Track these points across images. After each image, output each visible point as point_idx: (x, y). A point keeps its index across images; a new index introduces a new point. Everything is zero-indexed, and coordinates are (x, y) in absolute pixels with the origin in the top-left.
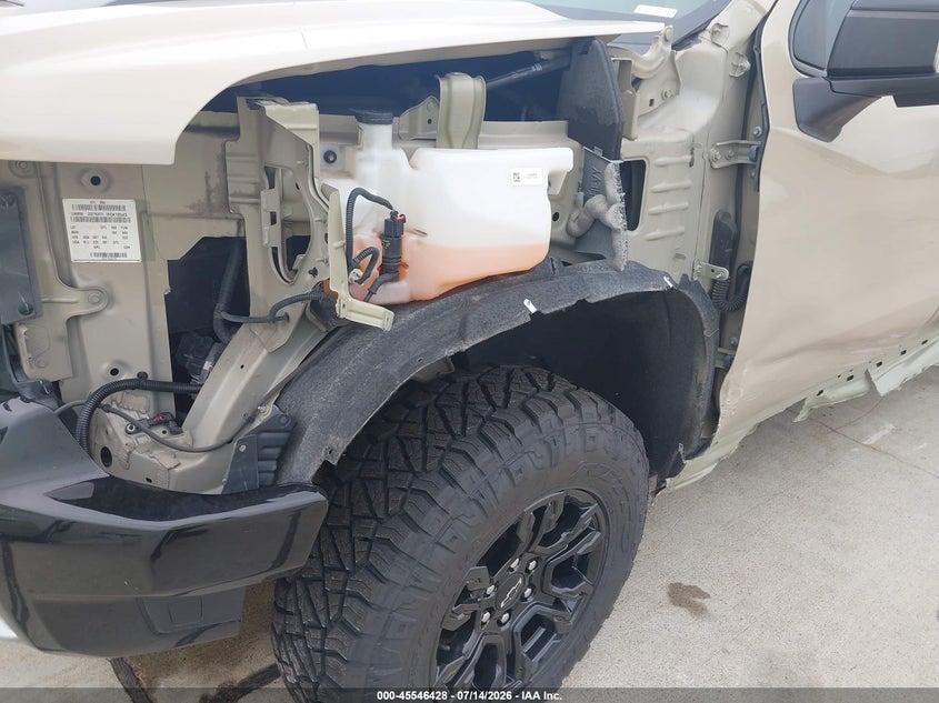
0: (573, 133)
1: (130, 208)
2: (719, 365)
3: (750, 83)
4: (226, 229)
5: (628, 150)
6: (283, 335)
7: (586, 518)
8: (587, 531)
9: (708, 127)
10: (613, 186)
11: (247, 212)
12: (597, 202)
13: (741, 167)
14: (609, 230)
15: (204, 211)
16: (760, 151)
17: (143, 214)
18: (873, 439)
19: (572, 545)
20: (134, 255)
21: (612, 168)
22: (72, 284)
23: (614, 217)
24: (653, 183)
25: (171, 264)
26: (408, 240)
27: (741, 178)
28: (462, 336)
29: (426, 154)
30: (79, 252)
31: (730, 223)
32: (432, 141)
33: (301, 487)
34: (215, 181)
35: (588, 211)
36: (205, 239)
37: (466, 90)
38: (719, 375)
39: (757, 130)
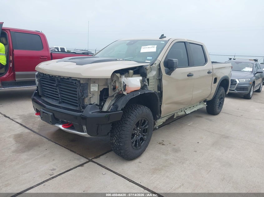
0: (141, 76)
1: (97, 85)
2: (160, 104)
3: (160, 69)
4: (106, 87)
5: (147, 77)
6: (113, 98)
7: (146, 123)
8: (146, 125)
9: (155, 74)
10: (146, 81)
11: (109, 85)
12: (145, 83)
13: (160, 79)
14: (146, 85)
15: (105, 85)
16: (162, 77)
17: (98, 85)
18: (189, 125)
19: (145, 127)
20: (97, 90)
21: (146, 79)
22: (90, 93)
23: (147, 84)
24: (150, 81)
25: (100, 91)
26: (127, 87)
27: (160, 80)
28: (134, 96)
29: (128, 78)
30: (92, 90)
31: (159, 86)
32: (128, 77)
33: (120, 111)
34: (106, 82)
35: (144, 84)
36: (104, 88)
37: (131, 71)
38: (161, 106)
39: (161, 75)
